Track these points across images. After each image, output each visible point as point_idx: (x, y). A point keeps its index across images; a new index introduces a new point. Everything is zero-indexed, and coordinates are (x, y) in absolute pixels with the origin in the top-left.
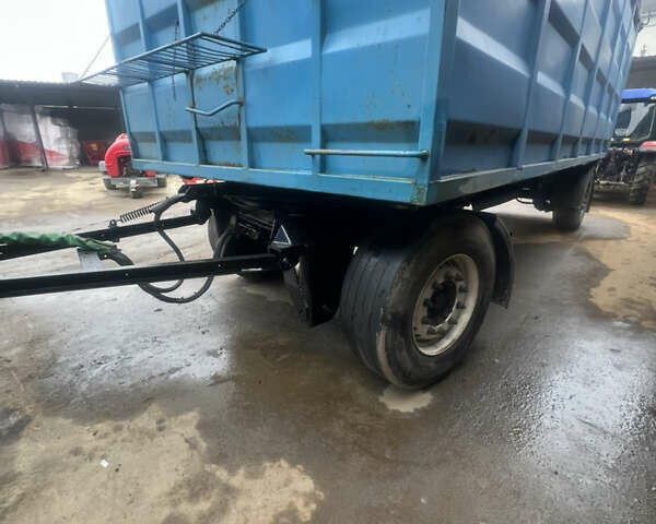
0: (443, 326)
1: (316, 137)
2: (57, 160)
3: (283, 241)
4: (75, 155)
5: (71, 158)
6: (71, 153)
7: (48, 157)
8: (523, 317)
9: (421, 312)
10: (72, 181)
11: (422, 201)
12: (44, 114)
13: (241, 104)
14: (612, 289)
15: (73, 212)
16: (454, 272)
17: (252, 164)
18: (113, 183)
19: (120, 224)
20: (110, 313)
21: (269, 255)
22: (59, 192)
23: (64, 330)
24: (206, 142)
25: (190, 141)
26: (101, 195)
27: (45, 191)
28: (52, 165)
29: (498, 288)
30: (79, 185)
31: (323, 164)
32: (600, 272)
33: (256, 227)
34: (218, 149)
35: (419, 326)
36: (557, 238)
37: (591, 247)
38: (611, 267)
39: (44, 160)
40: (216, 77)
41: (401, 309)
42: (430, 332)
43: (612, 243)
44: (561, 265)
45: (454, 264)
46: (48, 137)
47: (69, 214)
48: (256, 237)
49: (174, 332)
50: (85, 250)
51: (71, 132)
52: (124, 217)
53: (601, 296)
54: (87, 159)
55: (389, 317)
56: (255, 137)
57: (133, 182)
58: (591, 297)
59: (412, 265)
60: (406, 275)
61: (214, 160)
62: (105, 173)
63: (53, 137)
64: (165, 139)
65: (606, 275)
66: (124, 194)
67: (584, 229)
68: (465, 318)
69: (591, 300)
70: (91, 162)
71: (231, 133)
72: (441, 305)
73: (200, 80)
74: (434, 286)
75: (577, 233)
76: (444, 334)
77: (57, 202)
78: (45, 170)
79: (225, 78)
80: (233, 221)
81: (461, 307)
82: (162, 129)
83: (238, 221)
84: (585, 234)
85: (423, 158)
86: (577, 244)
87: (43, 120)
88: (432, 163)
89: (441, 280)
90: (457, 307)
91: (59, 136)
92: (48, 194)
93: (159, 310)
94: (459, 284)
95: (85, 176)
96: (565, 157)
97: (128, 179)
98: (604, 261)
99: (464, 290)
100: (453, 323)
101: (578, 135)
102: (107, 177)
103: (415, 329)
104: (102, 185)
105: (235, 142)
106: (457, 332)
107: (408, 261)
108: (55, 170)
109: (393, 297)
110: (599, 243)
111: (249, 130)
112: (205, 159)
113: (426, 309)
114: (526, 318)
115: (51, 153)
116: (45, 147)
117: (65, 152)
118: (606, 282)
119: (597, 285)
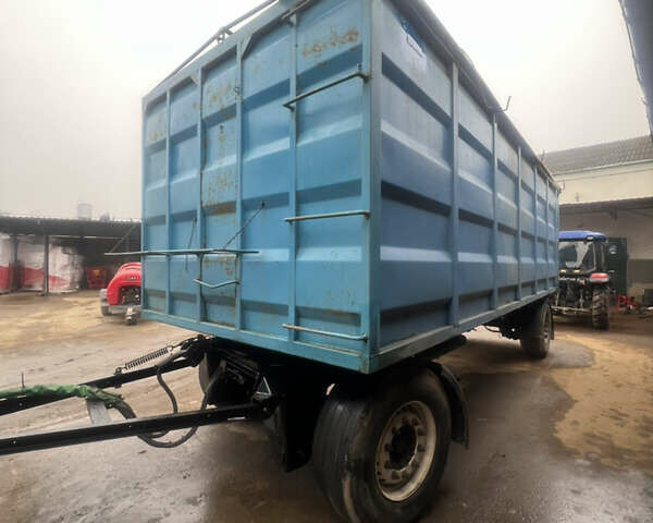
0: (407, 469)
1: (292, 314)
2: (60, 285)
3: (265, 393)
4: (76, 280)
5: (72, 283)
6: (73, 278)
7: (50, 282)
8: (491, 455)
9: (384, 457)
10: (69, 306)
11: (366, 371)
12: (56, 244)
13: (237, 283)
14: (575, 423)
15: (68, 341)
16: (411, 417)
17: (243, 327)
18: (110, 310)
19: (124, 371)
20: (95, 456)
21: (252, 404)
22: (55, 319)
23: (48, 476)
24: (208, 304)
25: (195, 302)
26: (96, 322)
27: (43, 317)
28: (53, 289)
29: (456, 429)
30: (76, 311)
31: (297, 335)
32: (566, 403)
33: (243, 374)
34: (216, 311)
35: (384, 471)
36: (526, 367)
37: (558, 376)
38: (574, 398)
39: (45, 285)
40: (221, 262)
41: (363, 456)
42: (395, 476)
43: (578, 371)
44: (529, 395)
45: (411, 409)
46: (55, 265)
47: (65, 343)
48: (242, 382)
49: (156, 478)
50: (93, 401)
51: (78, 259)
52: (129, 365)
53: (565, 432)
54: (87, 284)
55: (353, 464)
56: (246, 307)
57: (130, 311)
58: (557, 432)
59: (370, 414)
60: (365, 424)
61: (212, 319)
62: (105, 300)
63: (61, 265)
64: (173, 298)
65: (570, 407)
66: (119, 320)
67: (552, 356)
68: (428, 459)
69: (555, 435)
70: (91, 286)
71: (228, 301)
72: (403, 448)
73: (207, 261)
74: (393, 431)
75: (545, 361)
76: (409, 478)
77: (53, 329)
78: (45, 295)
79: (227, 263)
80: (223, 364)
81: (422, 450)
82: (172, 290)
83: (228, 366)
84: (552, 362)
85: (365, 340)
86: (545, 374)
87: (54, 250)
88: (372, 343)
89: (399, 426)
90: (419, 450)
91: (66, 263)
92: (47, 321)
93: (143, 452)
94: (416, 428)
95: (82, 300)
96: (508, 302)
97: (125, 307)
98: (569, 392)
99: (423, 433)
100: (416, 466)
101: (516, 283)
102: (104, 304)
103: (379, 473)
104: (98, 311)
105: (231, 308)
106: (421, 476)
107: (366, 411)
108: (56, 295)
109: (355, 444)
110: (564, 371)
111: (242, 302)
112: (205, 318)
113: (388, 454)
114: (494, 457)
115: (54, 279)
116: (51, 273)
117: (68, 278)
118: (570, 415)
119: (561, 418)
